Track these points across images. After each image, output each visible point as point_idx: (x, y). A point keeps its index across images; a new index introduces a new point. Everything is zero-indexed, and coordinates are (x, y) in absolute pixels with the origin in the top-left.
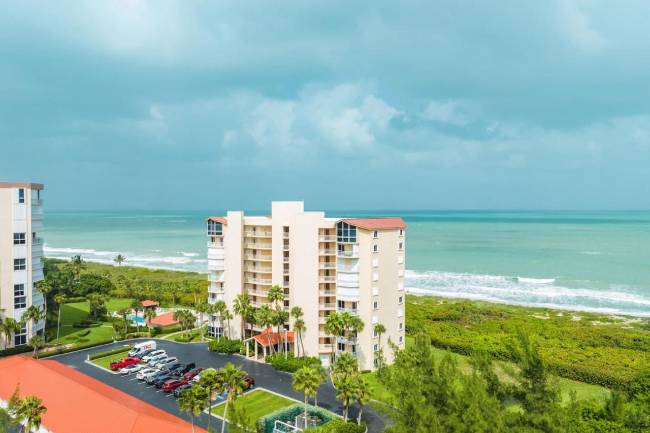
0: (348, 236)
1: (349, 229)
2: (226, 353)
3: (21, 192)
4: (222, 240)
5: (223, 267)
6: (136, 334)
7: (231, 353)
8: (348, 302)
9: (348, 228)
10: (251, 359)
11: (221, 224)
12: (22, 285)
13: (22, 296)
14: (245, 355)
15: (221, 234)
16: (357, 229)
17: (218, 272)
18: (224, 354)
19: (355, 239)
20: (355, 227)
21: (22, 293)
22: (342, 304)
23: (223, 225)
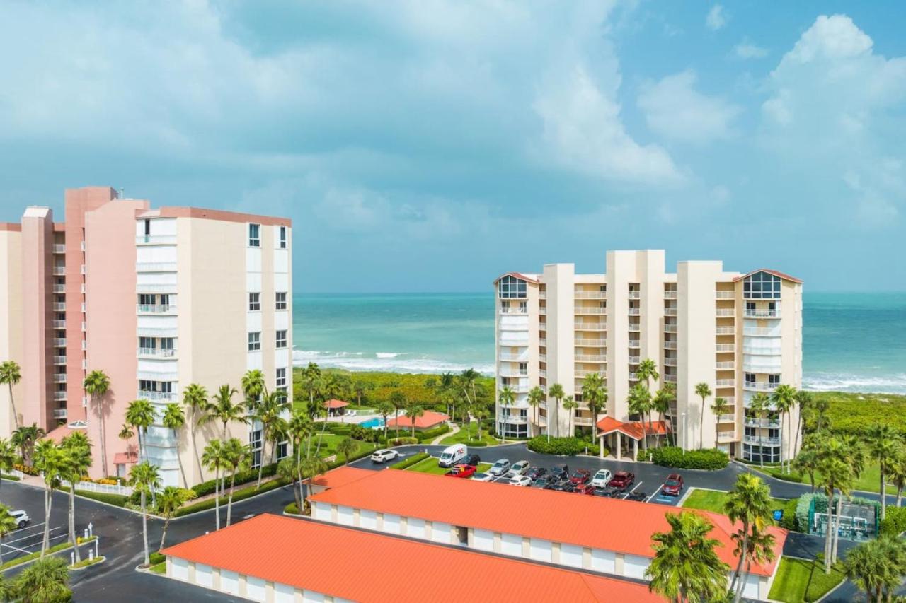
0: (771, 290)
1: (773, 282)
2: (566, 454)
3: (283, 230)
4: (523, 304)
5: (526, 341)
6: (397, 439)
7: (574, 453)
8: (761, 374)
9: (771, 280)
10: (610, 458)
11: (525, 282)
12: (284, 370)
13: (284, 386)
14: (598, 454)
15: (524, 296)
16: (781, 281)
17: (515, 349)
18: (564, 456)
19: (779, 294)
20: (779, 279)
21: (283, 381)
22: (751, 378)
23: (527, 284)
